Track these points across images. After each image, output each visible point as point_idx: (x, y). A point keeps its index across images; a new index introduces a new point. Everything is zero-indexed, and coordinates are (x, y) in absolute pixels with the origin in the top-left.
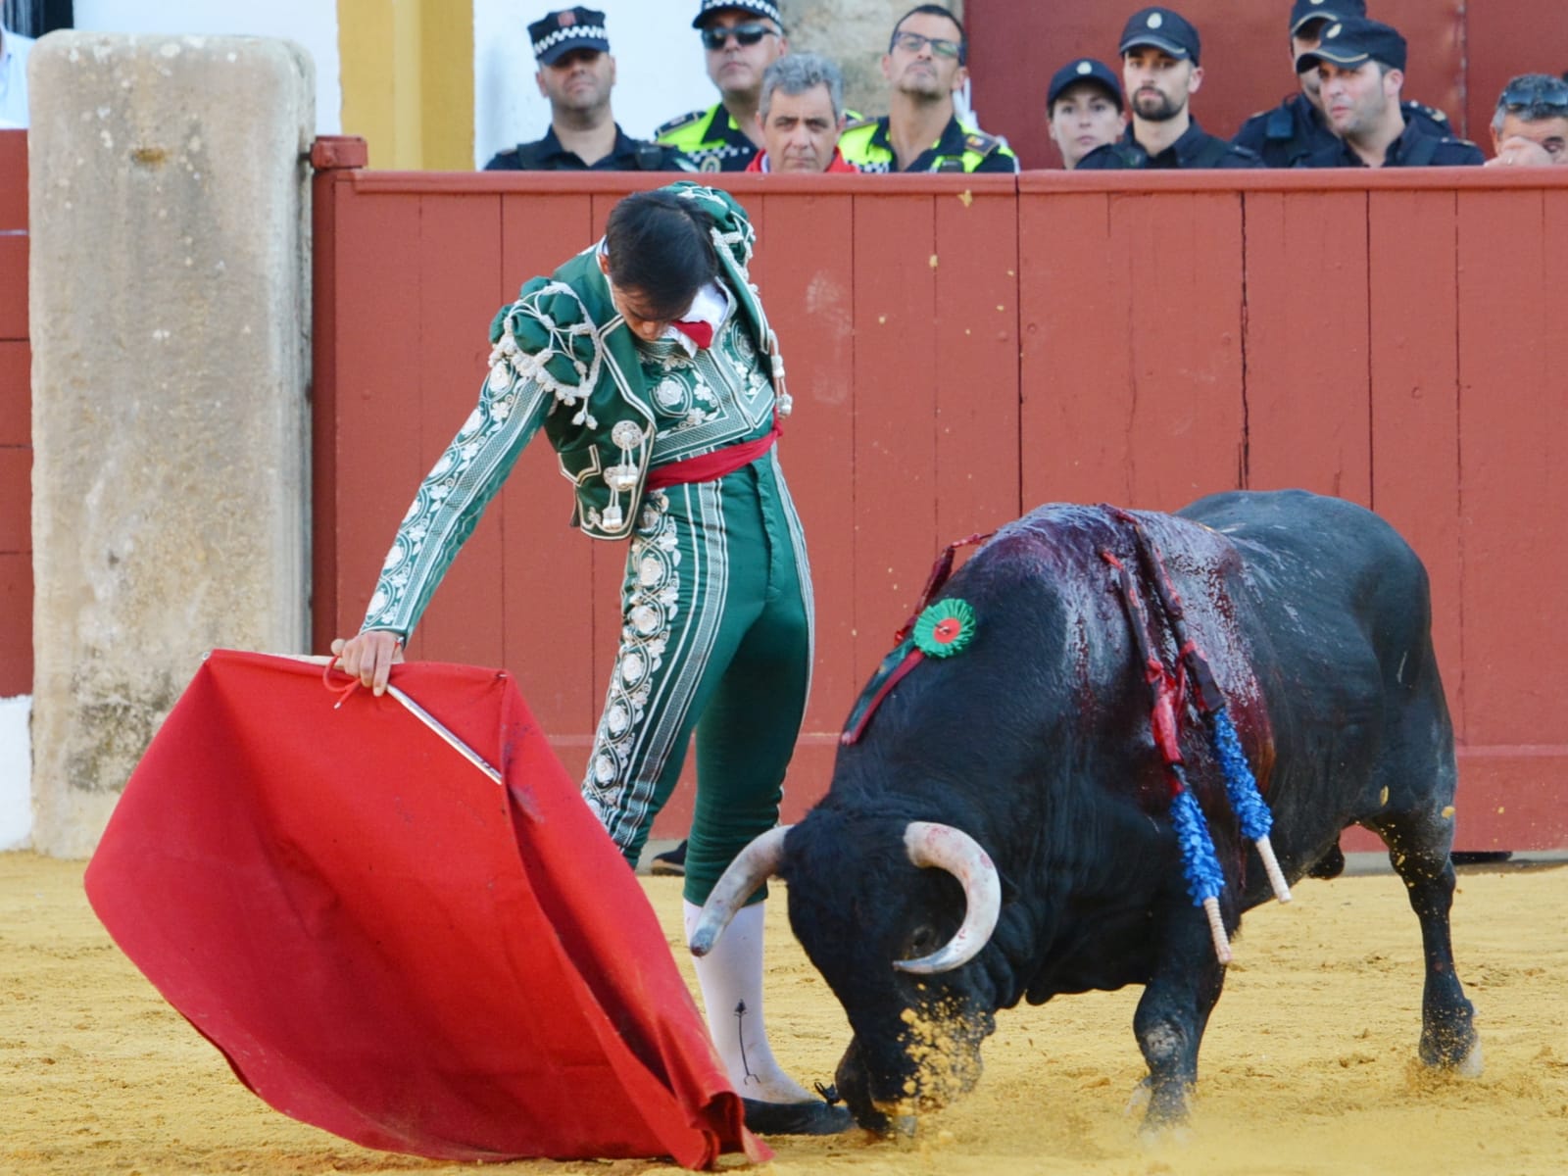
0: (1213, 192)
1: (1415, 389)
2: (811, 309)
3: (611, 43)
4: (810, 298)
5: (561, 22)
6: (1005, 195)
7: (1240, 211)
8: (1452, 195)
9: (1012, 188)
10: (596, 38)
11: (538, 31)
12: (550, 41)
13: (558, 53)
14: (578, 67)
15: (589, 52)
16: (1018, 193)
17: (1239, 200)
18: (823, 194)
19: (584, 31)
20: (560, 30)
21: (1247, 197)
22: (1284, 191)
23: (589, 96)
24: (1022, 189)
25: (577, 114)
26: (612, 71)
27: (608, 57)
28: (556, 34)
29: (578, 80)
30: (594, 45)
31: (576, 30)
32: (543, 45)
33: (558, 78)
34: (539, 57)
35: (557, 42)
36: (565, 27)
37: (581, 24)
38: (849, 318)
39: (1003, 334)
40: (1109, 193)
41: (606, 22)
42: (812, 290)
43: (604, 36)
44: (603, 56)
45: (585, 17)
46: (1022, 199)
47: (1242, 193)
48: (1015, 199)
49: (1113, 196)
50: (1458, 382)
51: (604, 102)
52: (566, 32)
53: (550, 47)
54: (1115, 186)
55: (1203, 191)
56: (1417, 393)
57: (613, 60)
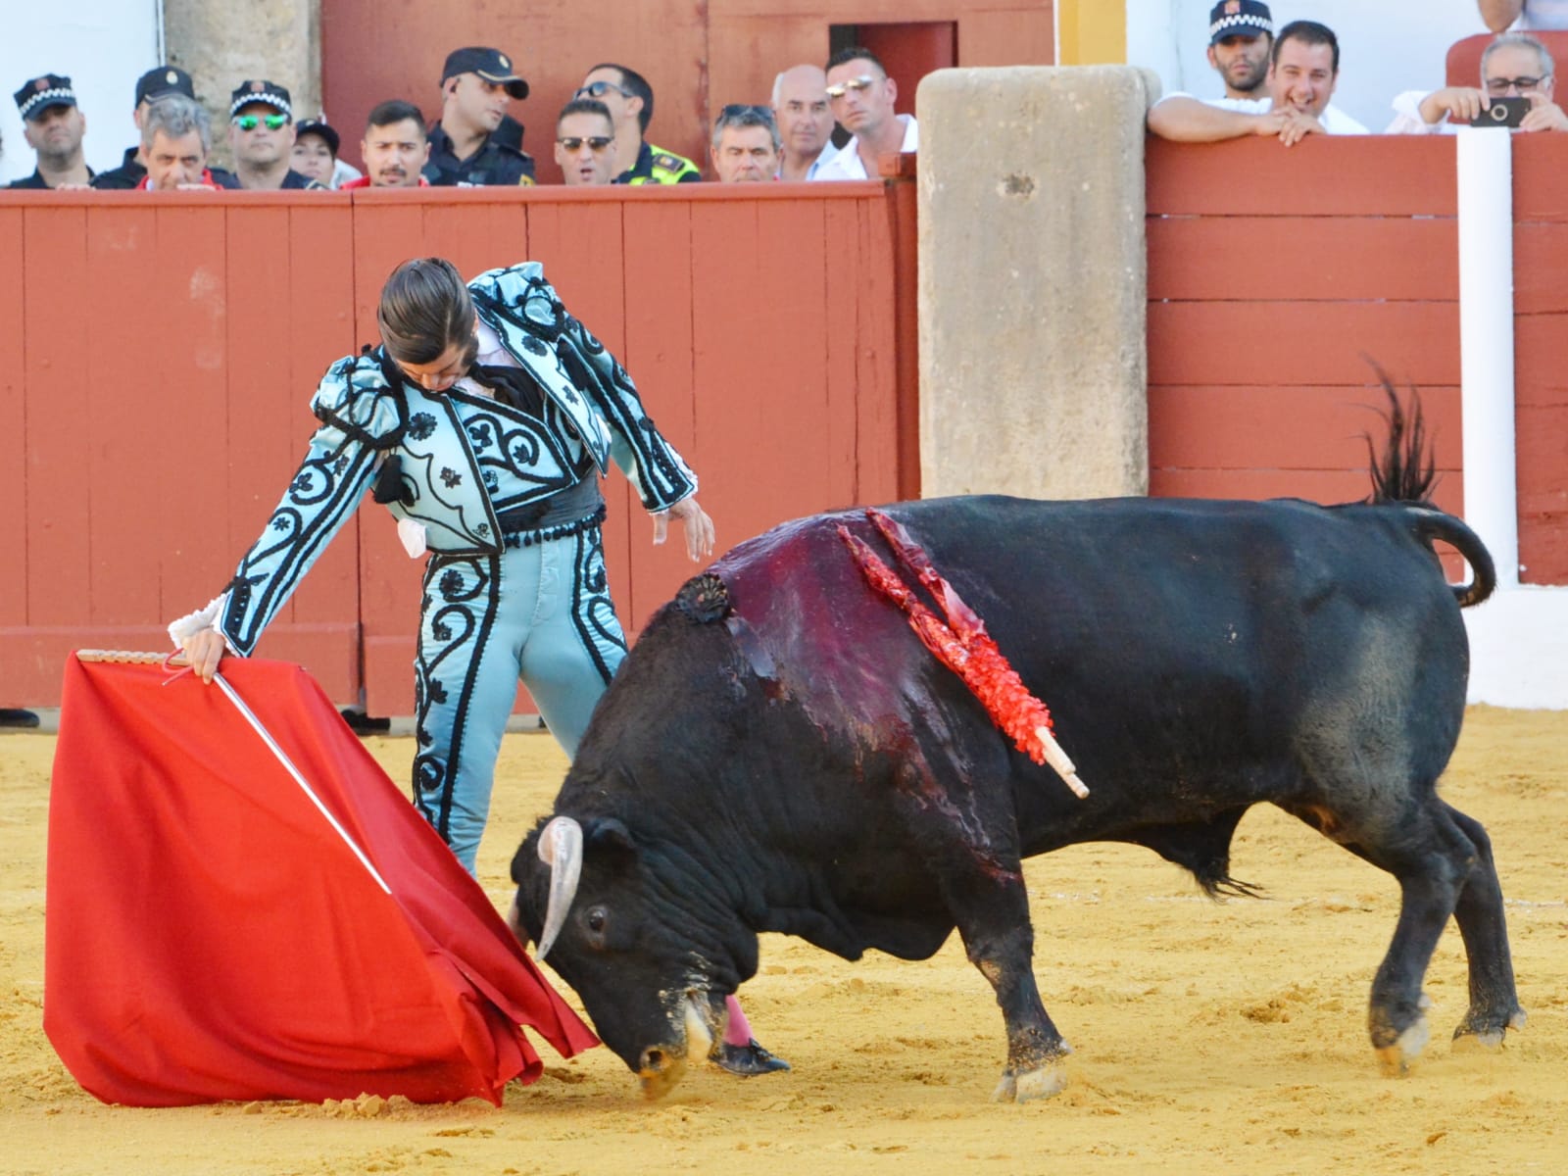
0: (505, 203)
1: (659, 356)
2: (193, 296)
3: (79, 101)
4: (193, 287)
5: (39, 86)
6: (342, 206)
7: (524, 219)
8: (687, 205)
9: (349, 201)
10: (66, 98)
11: (21, 97)
12: (31, 102)
13: (36, 111)
14: (55, 121)
15: (62, 107)
16: (353, 204)
17: (523, 210)
18: (204, 206)
19: (56, 92)
20: (38, 93)
21: (529, 206)
22: (559, 203)
23: (65, 145)
24: (356, 202)
25: (57, 158)
26: (82, 123)
27: (77, 111)
28: (35, 97)
29: (54, 133)
30: (65, 101)
31: (50, 92)
32: (27, 106)
33: (39, 132)
34: (25, 117)
35: (37, 102)
36: (40, 91)
37: (53, 87)
38: (223, 302)
39: (342, 315)
40: (423, 204)
41: (73, 85)
42: (195, 280)
43: (73, 95)
44: (72, 111)
45: (55, 82)
46: (355, 208)
47: (525, 205)
48: (350, 210)
49: (426, 207)
50: (693, 349)
51: (76, 148)
52: (42, 94)
53: (32, 107)
54: (427, 199)
55: (496, 203)
56: (662, 358)
57: (82, 115)
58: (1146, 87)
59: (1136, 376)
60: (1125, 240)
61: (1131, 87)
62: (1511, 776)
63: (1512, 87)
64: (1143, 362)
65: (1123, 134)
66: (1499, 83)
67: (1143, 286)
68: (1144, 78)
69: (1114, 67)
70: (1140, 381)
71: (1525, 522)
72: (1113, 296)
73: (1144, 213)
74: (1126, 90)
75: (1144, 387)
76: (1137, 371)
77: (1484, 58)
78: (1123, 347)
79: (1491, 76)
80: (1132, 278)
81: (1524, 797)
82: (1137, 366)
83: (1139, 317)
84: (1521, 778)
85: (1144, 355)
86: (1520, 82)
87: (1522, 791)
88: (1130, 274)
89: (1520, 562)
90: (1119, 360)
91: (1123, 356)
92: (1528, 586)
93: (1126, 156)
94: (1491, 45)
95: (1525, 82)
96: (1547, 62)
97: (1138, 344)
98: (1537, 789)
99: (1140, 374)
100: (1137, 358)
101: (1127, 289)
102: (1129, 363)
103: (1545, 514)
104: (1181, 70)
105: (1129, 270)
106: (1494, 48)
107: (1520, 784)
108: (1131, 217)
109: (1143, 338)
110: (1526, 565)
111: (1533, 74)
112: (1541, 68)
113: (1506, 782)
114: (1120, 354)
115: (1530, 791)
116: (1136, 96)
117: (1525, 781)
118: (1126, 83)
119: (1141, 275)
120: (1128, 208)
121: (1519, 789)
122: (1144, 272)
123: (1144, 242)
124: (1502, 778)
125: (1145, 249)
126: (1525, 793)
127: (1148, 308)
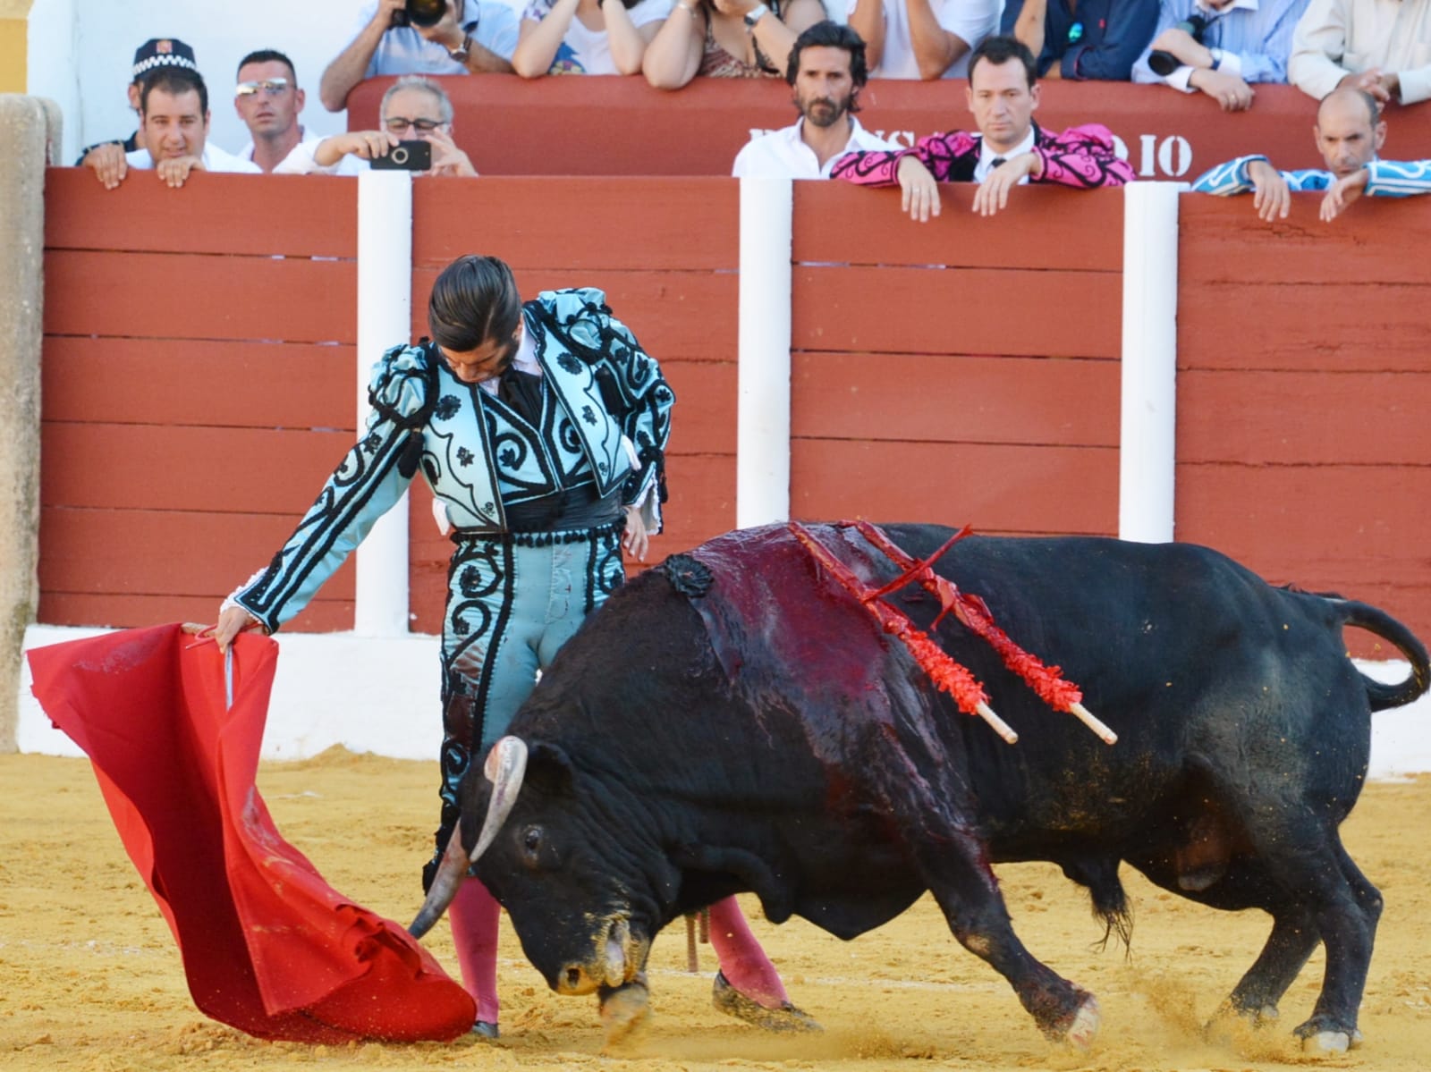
58: (47, 118)
59: (30, 412)
60: (22, 272)
61: (33, 118)
62: (399, 828)
63: (411, 128)
64: (37, 398)
65: (23, 165)
66: (398, 123)
67: (39, 320)
68: (45, 109)
69: (15, 97)
70: (34, 417)
71: (417, 571)
72: (9, 330)
73: (42, 245)
74: (26, 120)
75: (38, 423)
76: (31, 407)
77: (385, 99)
78: (17, 382)
79: (390, 116)
80: (28, 311)
81: (411, 850)
82: (31, 401)
83: (35, 351)
84: (408, 830)
85: (39, 390)
86: (418, 124)
87: (409, 844)
88: (26, 307)
89: (411, 610)
90: (13, 395)
91: (17, 391)
92: (418, 635)
93: (25, 188)
94: (393, 87)
95: (424, 124)
96: (447, 107)
97: (33, 378)
98: (424, 841)
99: (34, 410)
100: (32, 393)
101: (23, 322)
102: (23, 398)
103: (437, 563)
104: (81, 102)
105: (26, 303)
106: (397, 89)
107: (406, 836)
108: (29, 250)
109: (38, 372)
110: (417, 615)
111: (433, 117)
112: (441, 113)
113: (392, 834)
114: (14, 388)
115: (417, 843)
116: (37, 127)
117: (412, 833)
118: (27, 112)
119: (37, 309)
120: (26, 241)
121: (406, 841)
122: (41, 306)
123: (42, 275)
124: (389, 829)
125: (42, 283)
126: (411, 846)
127: (44, 343)
